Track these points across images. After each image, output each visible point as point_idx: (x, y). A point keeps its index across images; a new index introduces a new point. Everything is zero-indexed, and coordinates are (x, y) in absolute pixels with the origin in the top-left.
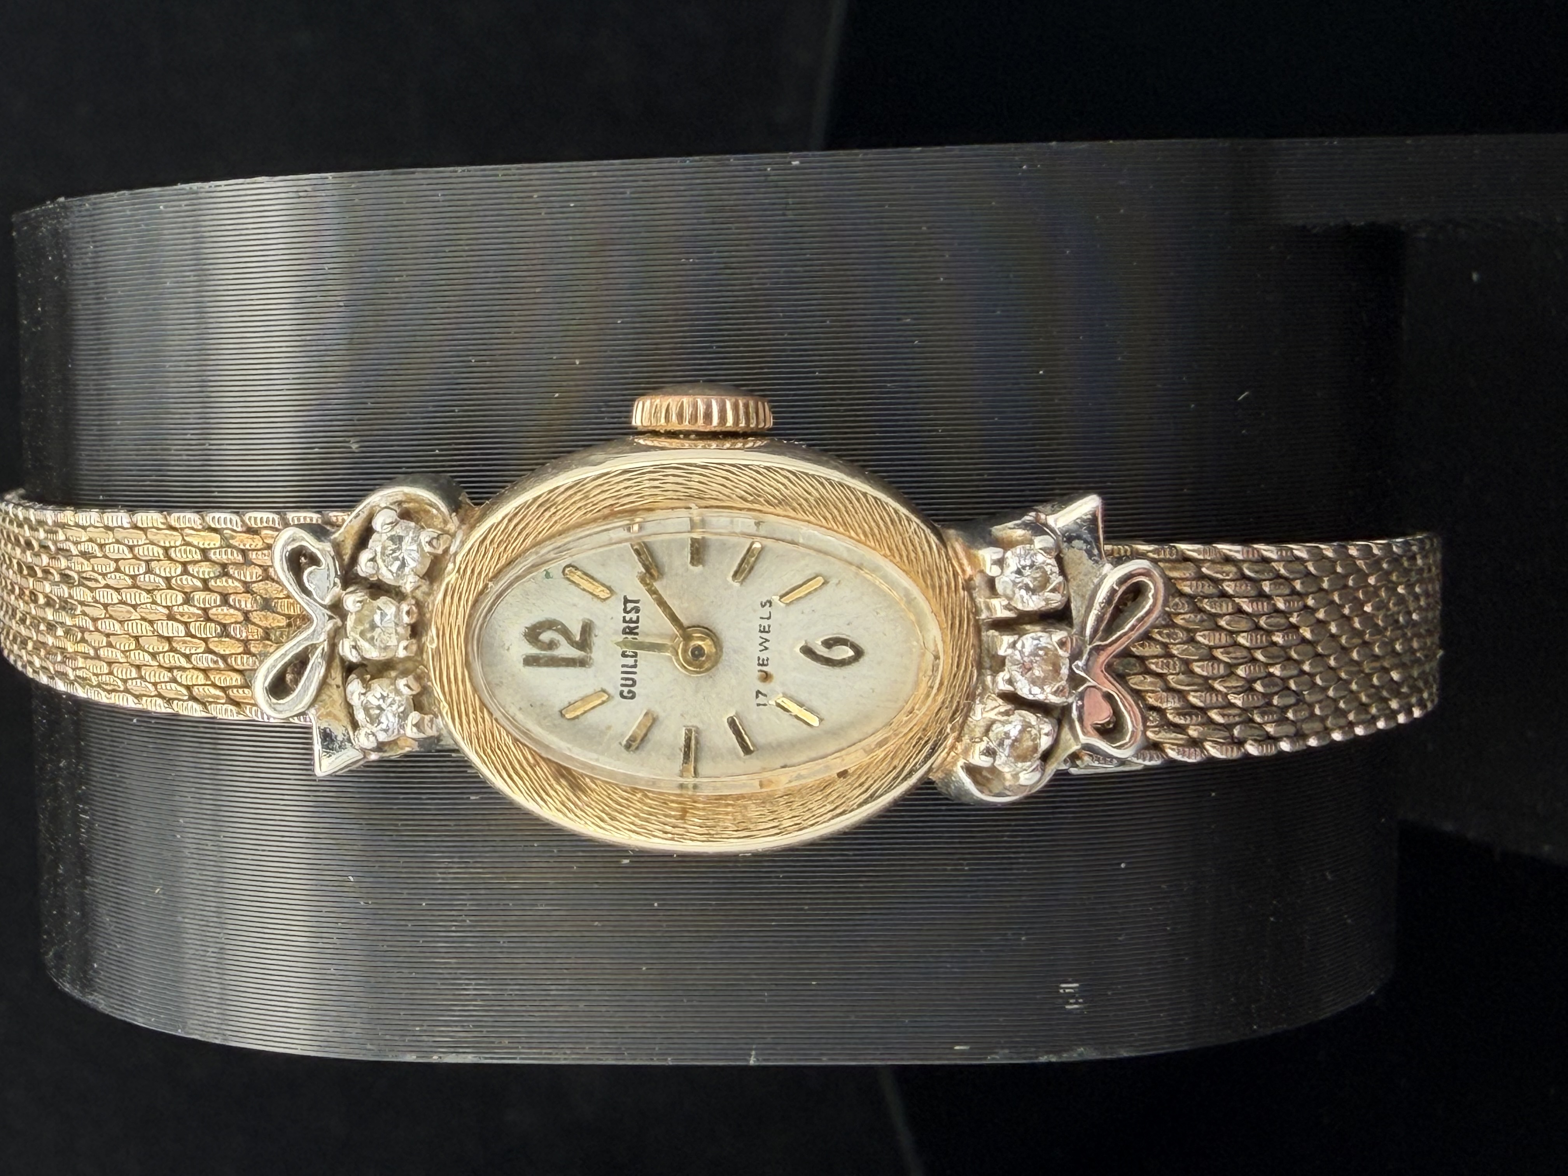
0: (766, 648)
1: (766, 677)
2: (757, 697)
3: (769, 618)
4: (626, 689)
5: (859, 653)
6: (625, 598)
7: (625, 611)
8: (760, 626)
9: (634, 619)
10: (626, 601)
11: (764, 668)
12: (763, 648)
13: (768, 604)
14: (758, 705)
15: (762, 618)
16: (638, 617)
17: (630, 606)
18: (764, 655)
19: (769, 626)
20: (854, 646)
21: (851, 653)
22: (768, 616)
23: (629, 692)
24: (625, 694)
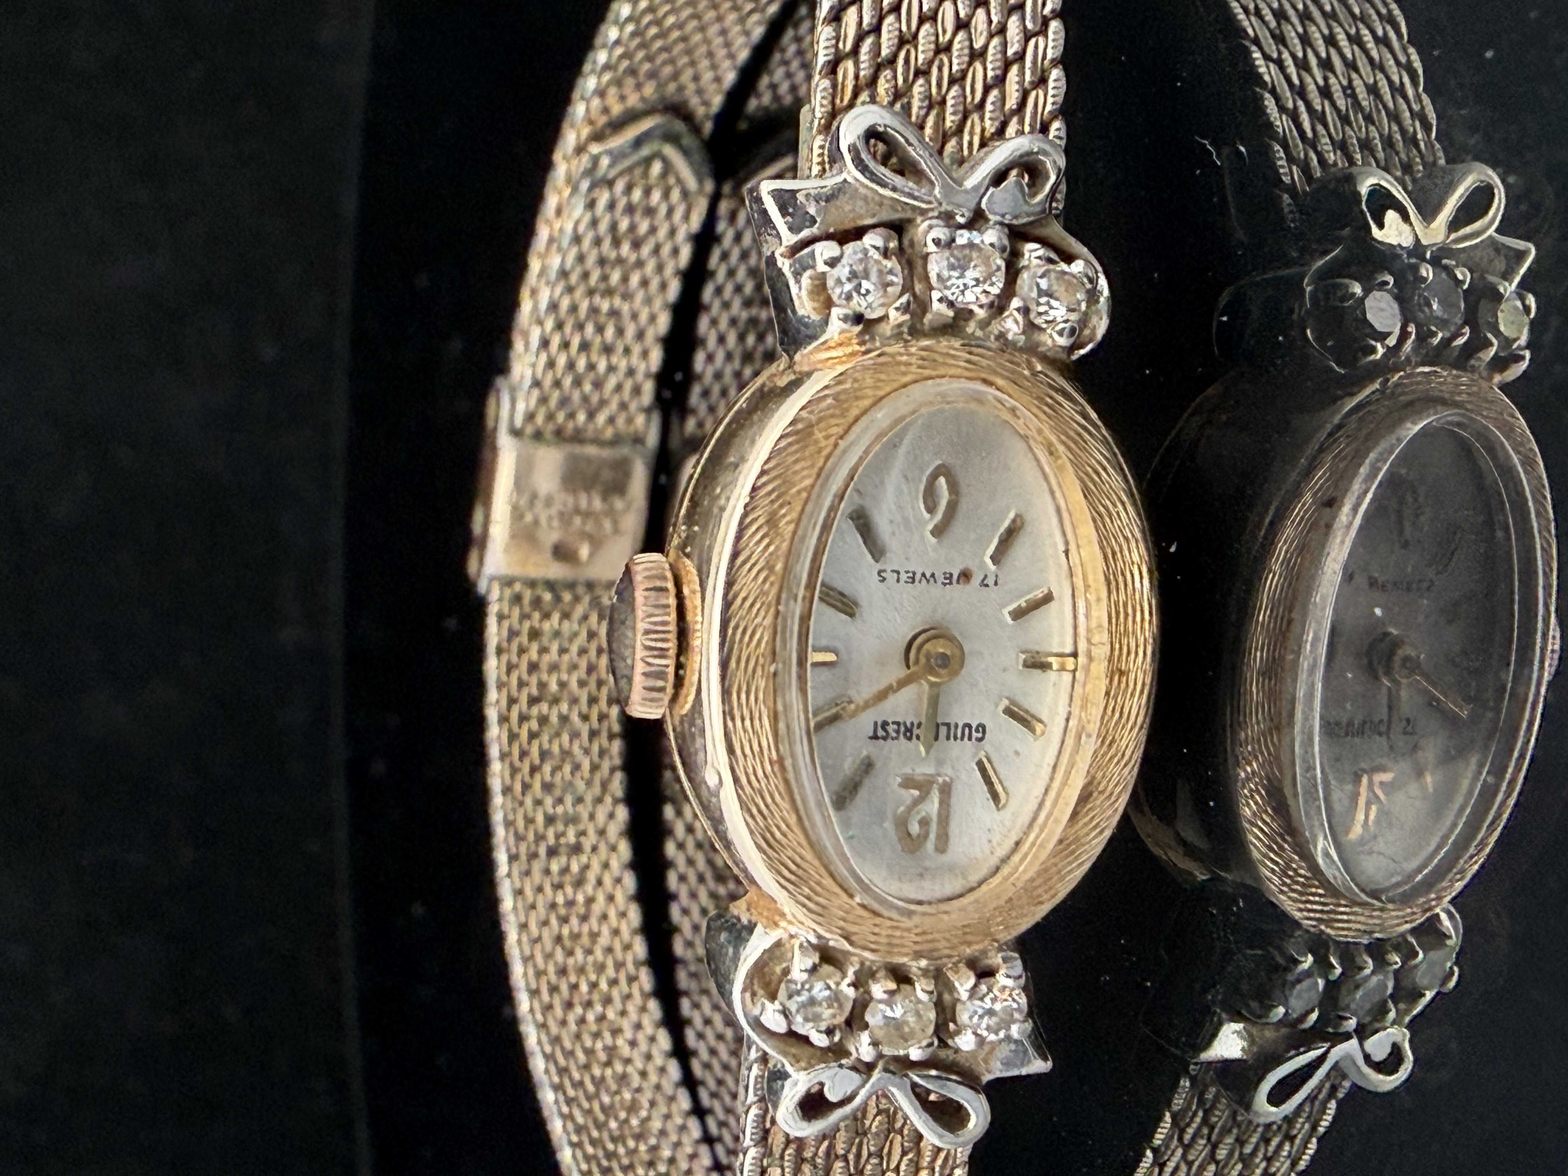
0: (933, 575)
1: (966, 576)
2: (987, 586)
3: (898, 573)
4: (975, 735)
5: (942, 470)
6: (871, 738)
7: (885, 738)
8: (906, 582)
9: (895, 727)
10: (875, 737)
11: (955, 577)
12: (932, 580)
13: (883, 574)
14: (996, 584)
15: (898, 581)
16: (893, 723)
17: (881, 733)
18: (940, 578)
19: (907, 572)
20: (934, 477)
21: (942, 480)
22: (895, 575)
23: (977, 731)
24: (980, 735)
